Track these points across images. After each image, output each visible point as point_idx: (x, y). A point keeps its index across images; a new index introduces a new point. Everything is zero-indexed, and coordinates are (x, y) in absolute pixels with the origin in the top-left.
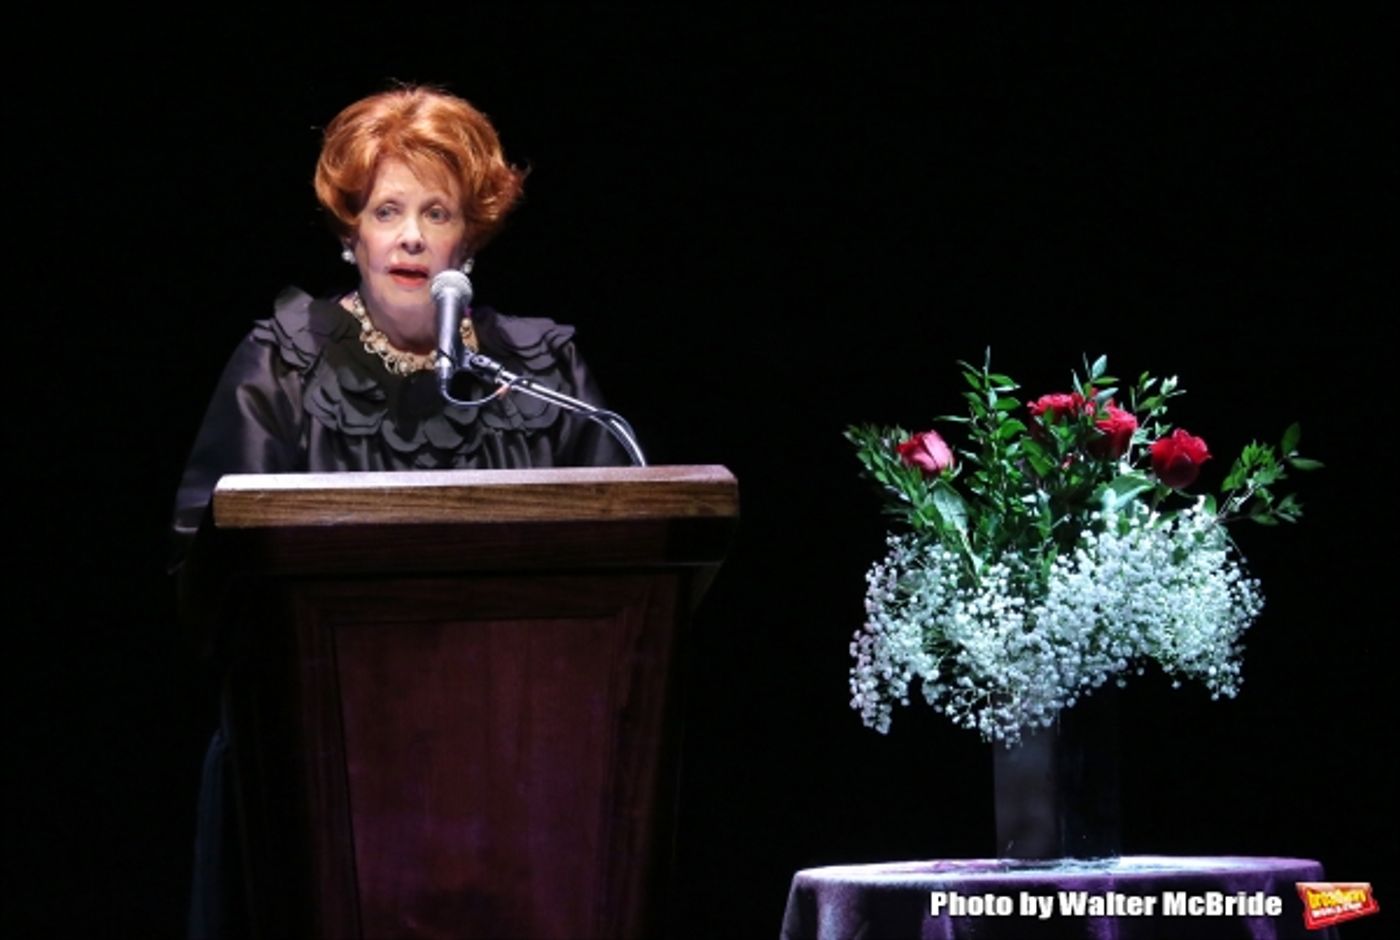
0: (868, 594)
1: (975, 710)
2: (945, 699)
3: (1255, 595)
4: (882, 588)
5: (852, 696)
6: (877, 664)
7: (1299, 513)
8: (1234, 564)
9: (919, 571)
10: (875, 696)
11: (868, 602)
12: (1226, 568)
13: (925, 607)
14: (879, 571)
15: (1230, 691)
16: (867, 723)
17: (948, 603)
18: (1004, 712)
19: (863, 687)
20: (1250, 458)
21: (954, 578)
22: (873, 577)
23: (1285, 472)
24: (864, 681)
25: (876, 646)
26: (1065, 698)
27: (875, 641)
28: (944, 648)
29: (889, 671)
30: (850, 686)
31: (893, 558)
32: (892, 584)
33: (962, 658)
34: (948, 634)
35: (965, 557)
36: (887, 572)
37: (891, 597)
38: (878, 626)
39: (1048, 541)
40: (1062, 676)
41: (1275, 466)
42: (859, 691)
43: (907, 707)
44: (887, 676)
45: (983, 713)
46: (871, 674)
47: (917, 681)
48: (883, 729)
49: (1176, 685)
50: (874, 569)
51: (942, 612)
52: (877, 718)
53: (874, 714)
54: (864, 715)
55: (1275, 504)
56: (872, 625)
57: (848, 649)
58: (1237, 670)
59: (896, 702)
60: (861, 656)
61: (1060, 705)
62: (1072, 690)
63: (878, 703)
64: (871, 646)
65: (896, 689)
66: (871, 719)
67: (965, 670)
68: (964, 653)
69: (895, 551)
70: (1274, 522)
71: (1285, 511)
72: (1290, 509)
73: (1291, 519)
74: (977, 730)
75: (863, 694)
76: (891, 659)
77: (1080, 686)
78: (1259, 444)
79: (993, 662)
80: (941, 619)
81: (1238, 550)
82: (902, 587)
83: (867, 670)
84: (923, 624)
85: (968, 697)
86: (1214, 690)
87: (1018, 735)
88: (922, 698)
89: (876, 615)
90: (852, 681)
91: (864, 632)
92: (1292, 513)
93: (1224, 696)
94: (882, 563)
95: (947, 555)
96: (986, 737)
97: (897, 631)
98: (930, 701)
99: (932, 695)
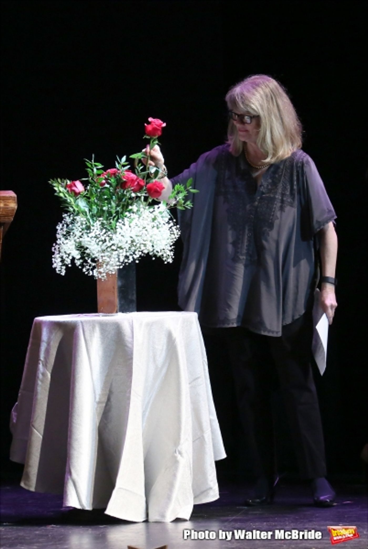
0: (57, 232)
1: (92, 270)
2: (82, 265)
3: (177, 231)
4: (62, 230)
5: (53, 264)
6: (61, 254)
7: (191, 206)
8: (171, 221)
9: (73, 225)
10: (60, 264)
11: (57, 235)
12: (168, 223)
13: (76, 236)
14: (61, 225)
15: (170, 260)
16: (58, 272)
17: (82, 234)
18: (101, 270)
19: (57, 261)
20: (177, 188)
21: (84, 226)
22: (59, 227)
23: (187, 193)
24: (57, 259)
25: (60, 248)
26: (120, 266)
27: (60, 247)
28: (81, 248)
29: (65, 256)
30: (52, 261)
31: (65, 221)
32: (65, 229)
33: (87, 251)
34: (83, 244)
35: (88, 220)
36: (63, 225)
37: (65, 233)
38: (61, 242)
39: (115, 215)
40: (119, 259)
41: (185, 191)
42: (55, 262)
43: (70, 267)
44: (64, 258)
45: (95, 271)
46: (59, 257)
47: (73, 259)
48: (63, 274)
49: (154, 259)
50: (59, 225)
51: (81, 237)
52: (61, 270)
53: (60, 269)
54: (57, 270)
55: (184, 203)
56: (58, 242)
57: (51, 249)
58: (172, 255)
59: (67, 266)
60: (55, 251)
61: (118, 267)
62: (122, 263)
63: (61, 266)
64: (59, 248)
65: (67, 261)
66: (59, 271)
67: (89, 255)
68: (88, 250)
69: (65, 218)
70: (184, 209)
71: (187, 205)
72: (189, 204)
73: (189, 208)
74: (93, 276)
75: (57, 264)
76: (65, 252)
77: (124, 262)
78: (180, 184)
79: (97, 253)
80: (81, 239)
81: (173, 217)
82: (68, 230)
83: (58, 256)
84: (75, 241)
85: (90, 266)
86: (165, 261)
87: (105, 277)
88: (75, 264)
89: (60, 239)
90: (53, 259)
91: (56, 244)
92: (189, 205)
93: (168, 263)
94: (61, 223)
95: (82, 219)
96: (96, 278)
97: (67, 243)
98: (77, 265)
99: (78, 263)
